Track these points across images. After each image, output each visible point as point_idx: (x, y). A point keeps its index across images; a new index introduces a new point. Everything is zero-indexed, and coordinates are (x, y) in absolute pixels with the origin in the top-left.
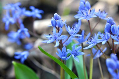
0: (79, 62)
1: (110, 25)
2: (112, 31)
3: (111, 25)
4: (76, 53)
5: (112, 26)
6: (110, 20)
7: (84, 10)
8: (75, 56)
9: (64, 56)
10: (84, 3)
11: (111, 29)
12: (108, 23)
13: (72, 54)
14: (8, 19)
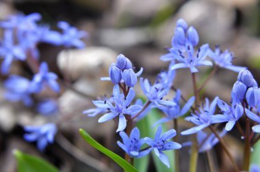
0: (169, 167)
1: (245, 87)
2: (248, 101)
3: (248, 88)
4: (163, 146)
5: (250, 89)
6: (247, 77)
7: (184, 45)
8: (160, 152)
9: (135, 148)
10: (185, 31)
11: (248, 96)
12: (241, 83)
13: (155, 146)
14: (9, 51)
